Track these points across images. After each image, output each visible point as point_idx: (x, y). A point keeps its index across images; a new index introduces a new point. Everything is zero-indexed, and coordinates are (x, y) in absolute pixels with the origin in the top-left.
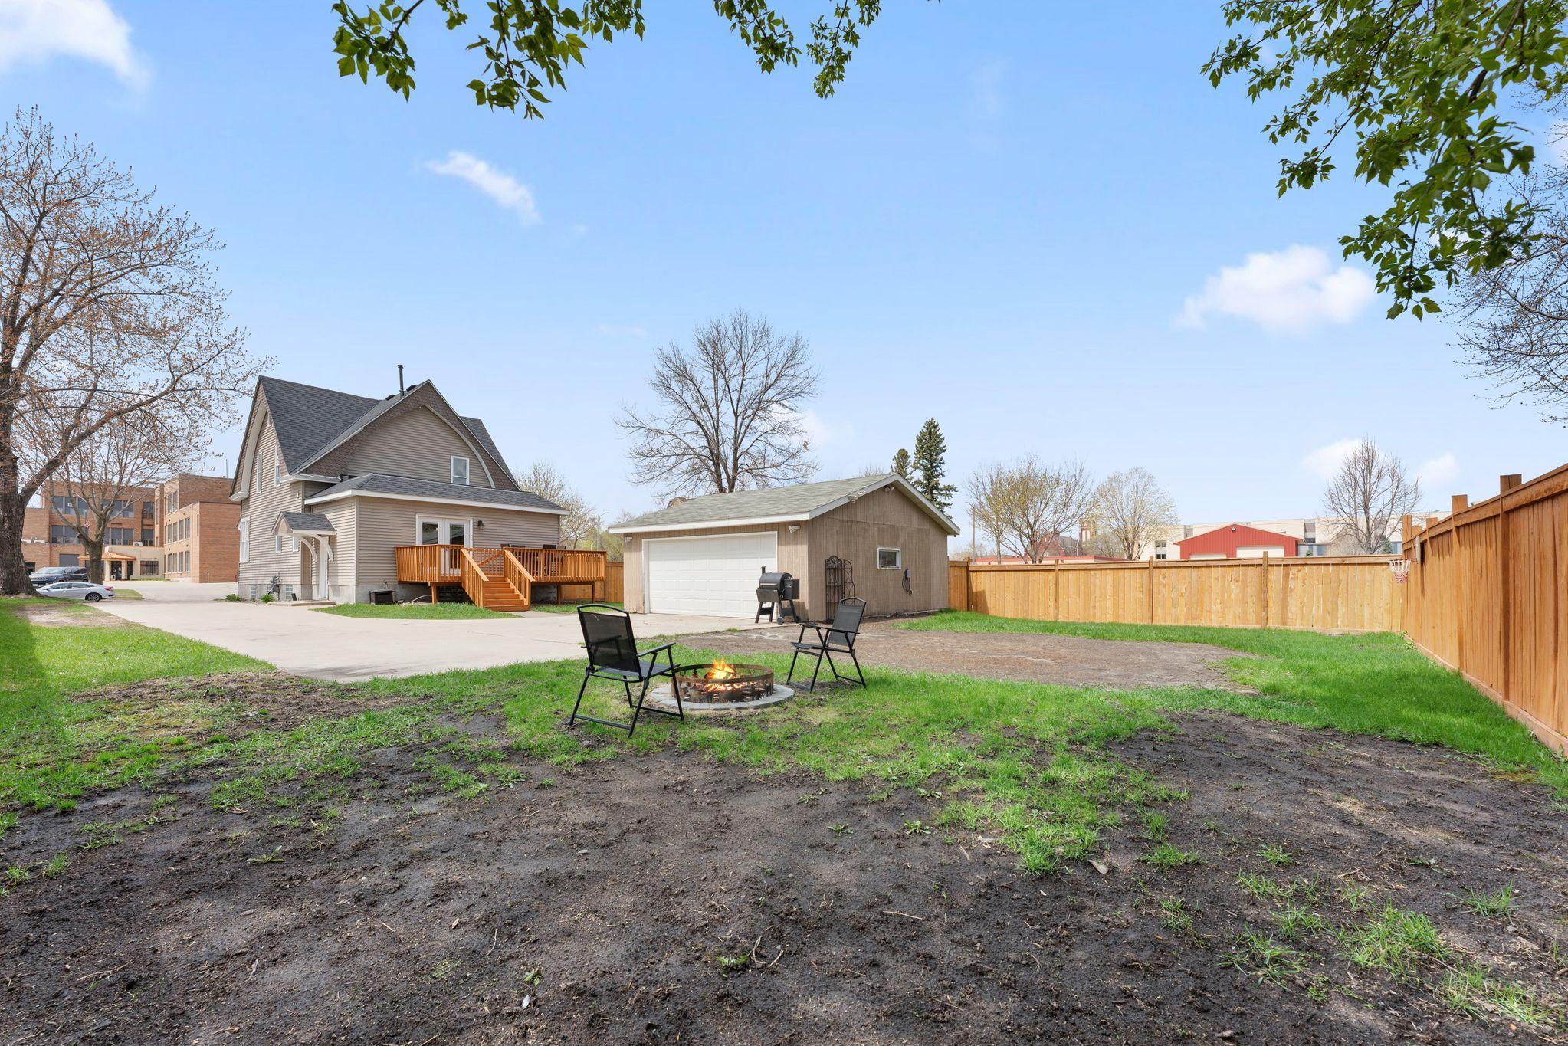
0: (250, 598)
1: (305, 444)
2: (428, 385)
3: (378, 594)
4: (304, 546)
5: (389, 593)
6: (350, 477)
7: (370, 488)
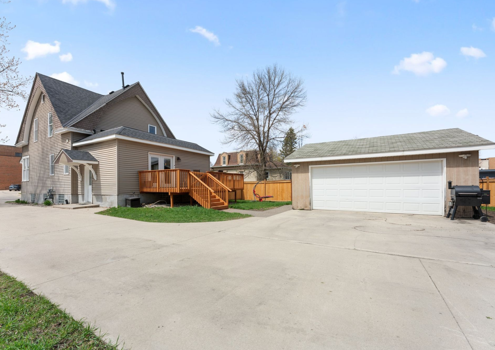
0: (30, 201)
1: (70, 112)
2: (138, 85)
3: (132, 201)
4: (73, 170)
5: (138, 200)
6: (101, 131)
7: (124, 134)
